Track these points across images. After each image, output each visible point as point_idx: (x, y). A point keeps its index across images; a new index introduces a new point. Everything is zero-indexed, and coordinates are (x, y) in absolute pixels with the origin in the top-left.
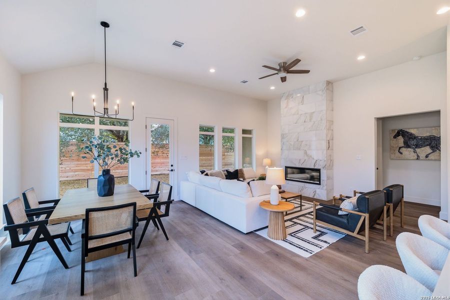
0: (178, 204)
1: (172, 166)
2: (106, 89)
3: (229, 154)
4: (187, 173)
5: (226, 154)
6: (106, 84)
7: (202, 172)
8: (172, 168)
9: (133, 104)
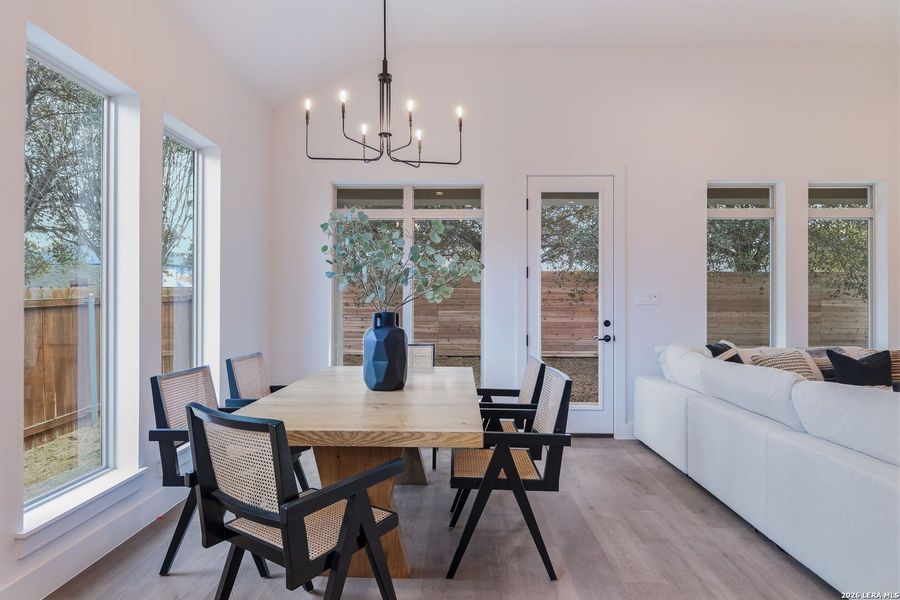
0: (624, 451)
1: (607, 323)
2: (385, 78)
3: (838, 304)
4: (657, 349)
5: (824, 304)
6: (385, 63)
7: (716, 351)
8: (608, 331)
9: (460, 112)
